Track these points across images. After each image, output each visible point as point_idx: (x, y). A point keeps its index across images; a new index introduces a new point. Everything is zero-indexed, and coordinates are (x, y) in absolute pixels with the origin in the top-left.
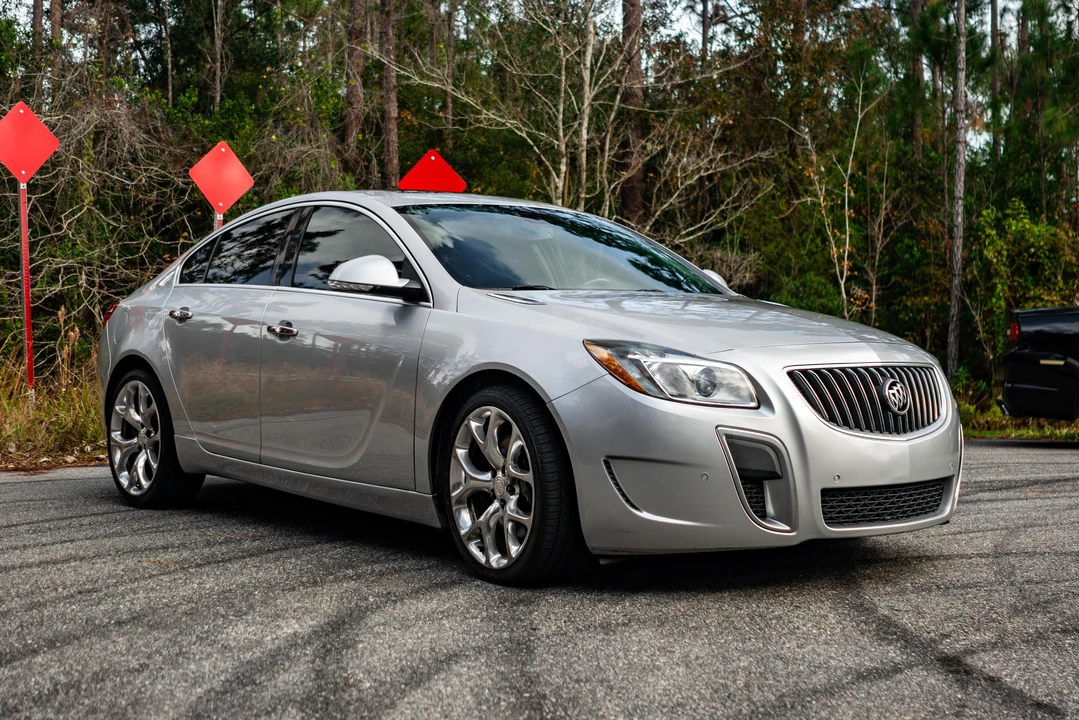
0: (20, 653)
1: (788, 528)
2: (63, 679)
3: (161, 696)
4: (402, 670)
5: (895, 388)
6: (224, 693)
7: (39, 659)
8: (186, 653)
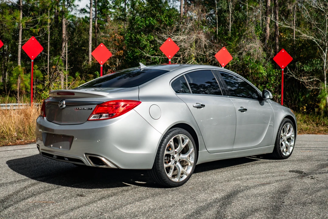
0: (144, 198)
2: (152, 207)
3: (174, 215)
4: (241, 214)
6: (191, 216)
7: (148, 200)
8: (186, 202)
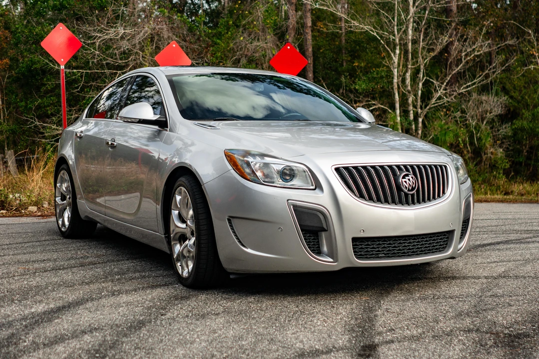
1: (332, 260)
5: (407, 178)
